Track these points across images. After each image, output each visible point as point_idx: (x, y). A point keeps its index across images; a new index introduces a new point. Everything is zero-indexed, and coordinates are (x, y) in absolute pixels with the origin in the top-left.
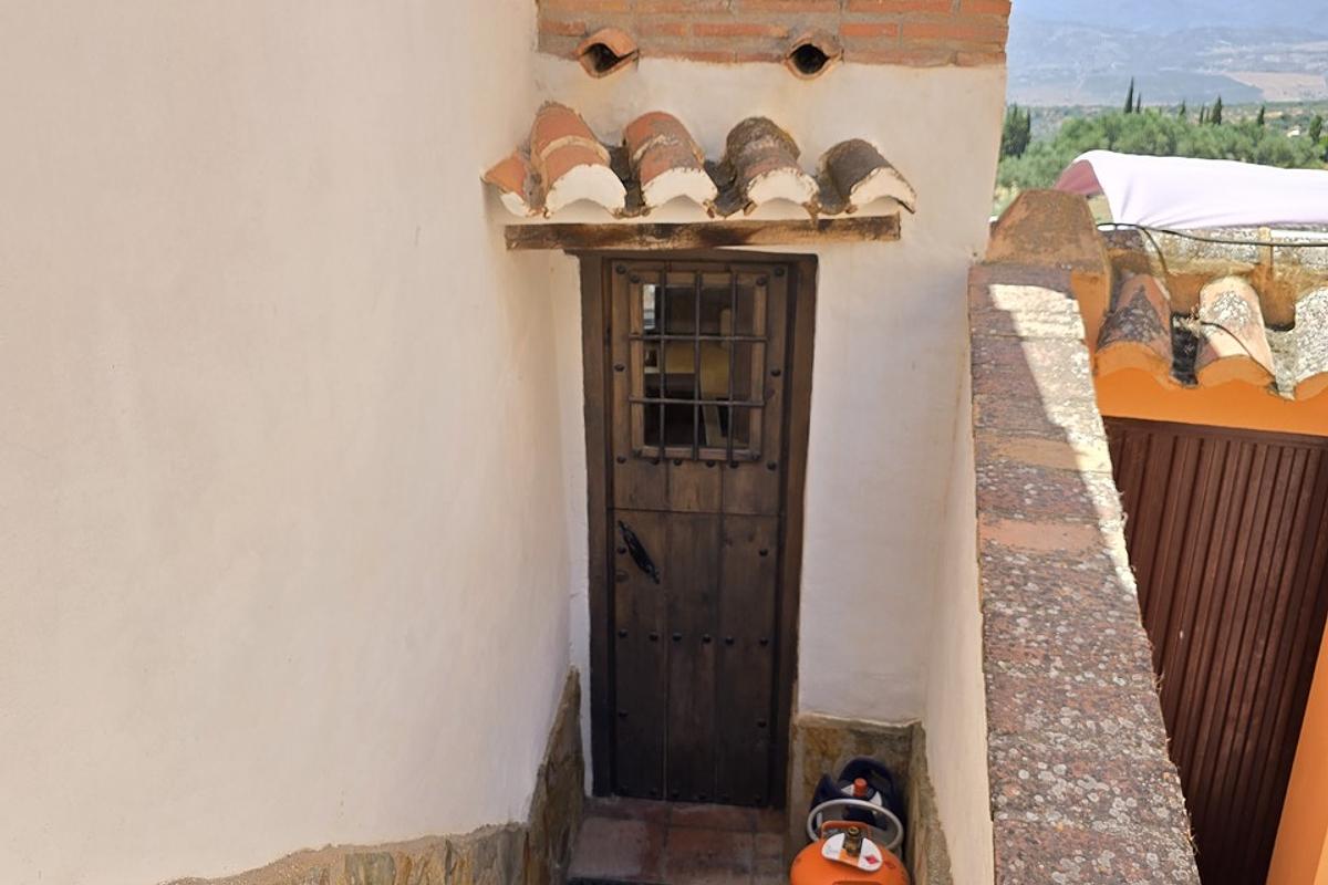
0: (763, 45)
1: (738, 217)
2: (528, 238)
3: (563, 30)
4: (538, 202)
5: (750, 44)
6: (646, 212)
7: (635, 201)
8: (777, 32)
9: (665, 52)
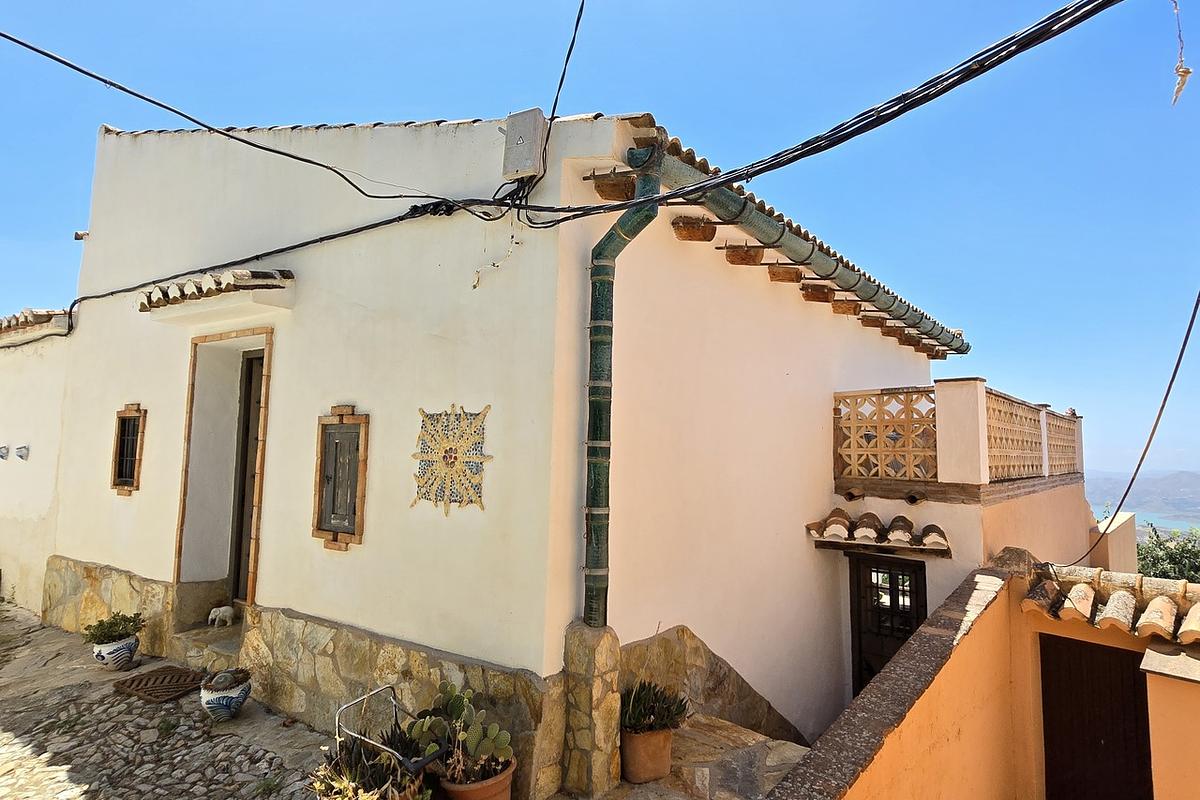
0: (902, 495)
1: (885, 544)
2: (820, 545)
3: (842, 488)
4: (822, 535)
5: (898, 494)
6: (855, 539)
7: (851, 536)
8: (906, 491)
9: (872, 495)
